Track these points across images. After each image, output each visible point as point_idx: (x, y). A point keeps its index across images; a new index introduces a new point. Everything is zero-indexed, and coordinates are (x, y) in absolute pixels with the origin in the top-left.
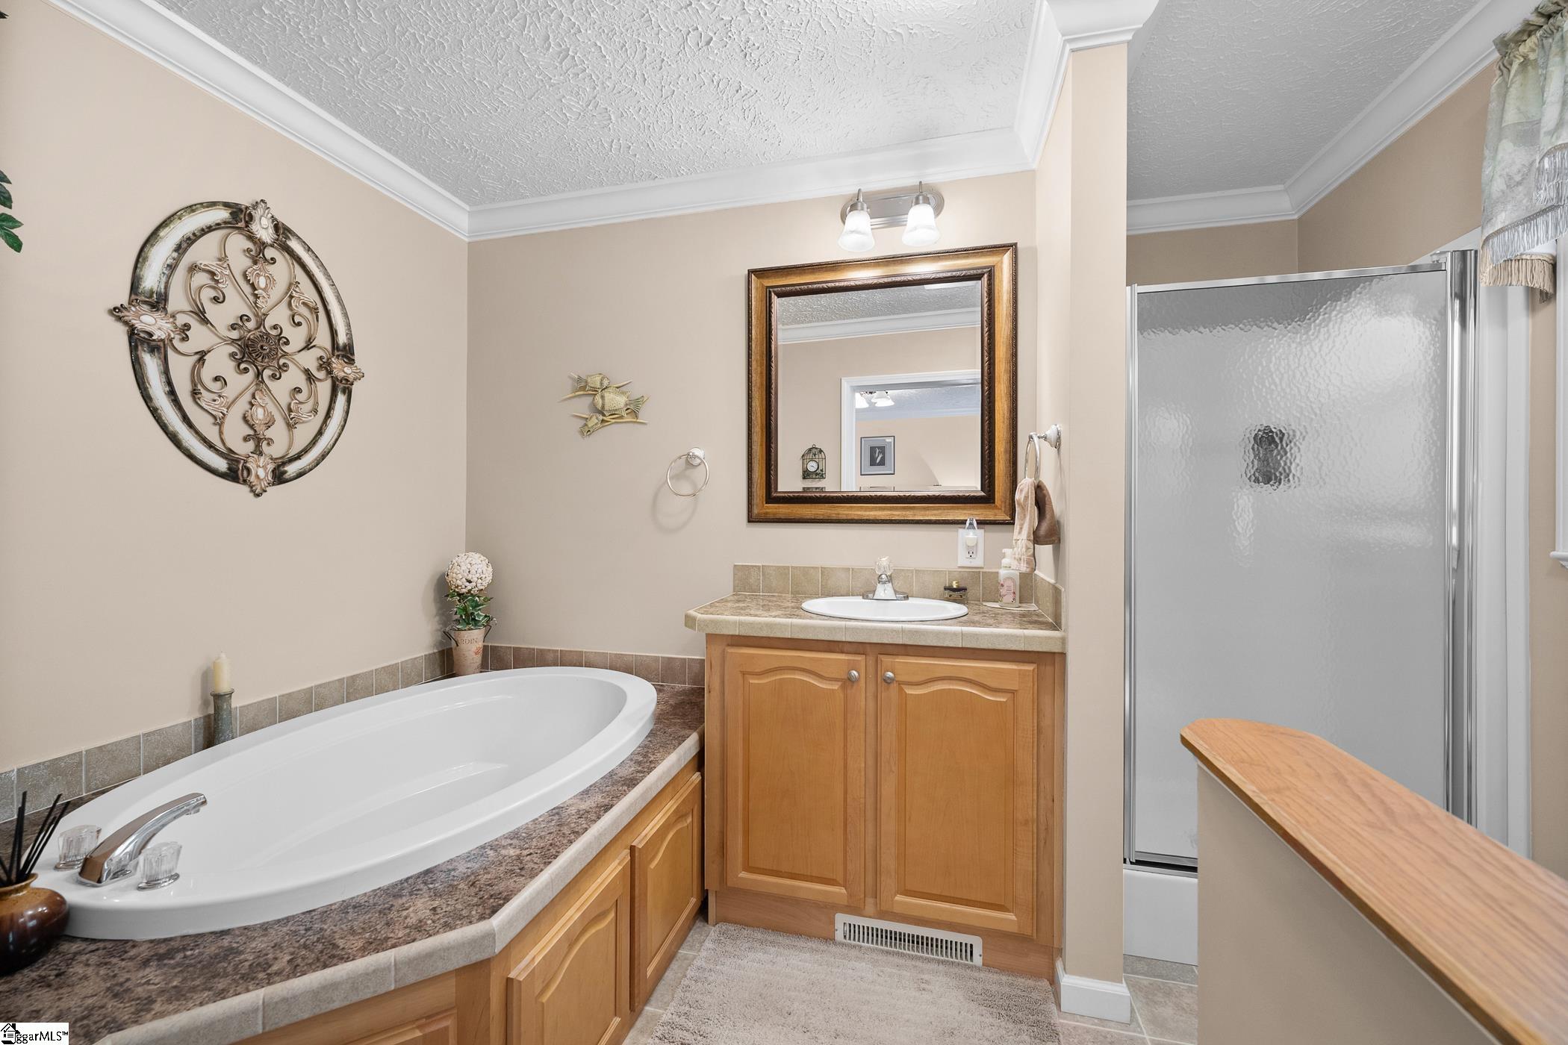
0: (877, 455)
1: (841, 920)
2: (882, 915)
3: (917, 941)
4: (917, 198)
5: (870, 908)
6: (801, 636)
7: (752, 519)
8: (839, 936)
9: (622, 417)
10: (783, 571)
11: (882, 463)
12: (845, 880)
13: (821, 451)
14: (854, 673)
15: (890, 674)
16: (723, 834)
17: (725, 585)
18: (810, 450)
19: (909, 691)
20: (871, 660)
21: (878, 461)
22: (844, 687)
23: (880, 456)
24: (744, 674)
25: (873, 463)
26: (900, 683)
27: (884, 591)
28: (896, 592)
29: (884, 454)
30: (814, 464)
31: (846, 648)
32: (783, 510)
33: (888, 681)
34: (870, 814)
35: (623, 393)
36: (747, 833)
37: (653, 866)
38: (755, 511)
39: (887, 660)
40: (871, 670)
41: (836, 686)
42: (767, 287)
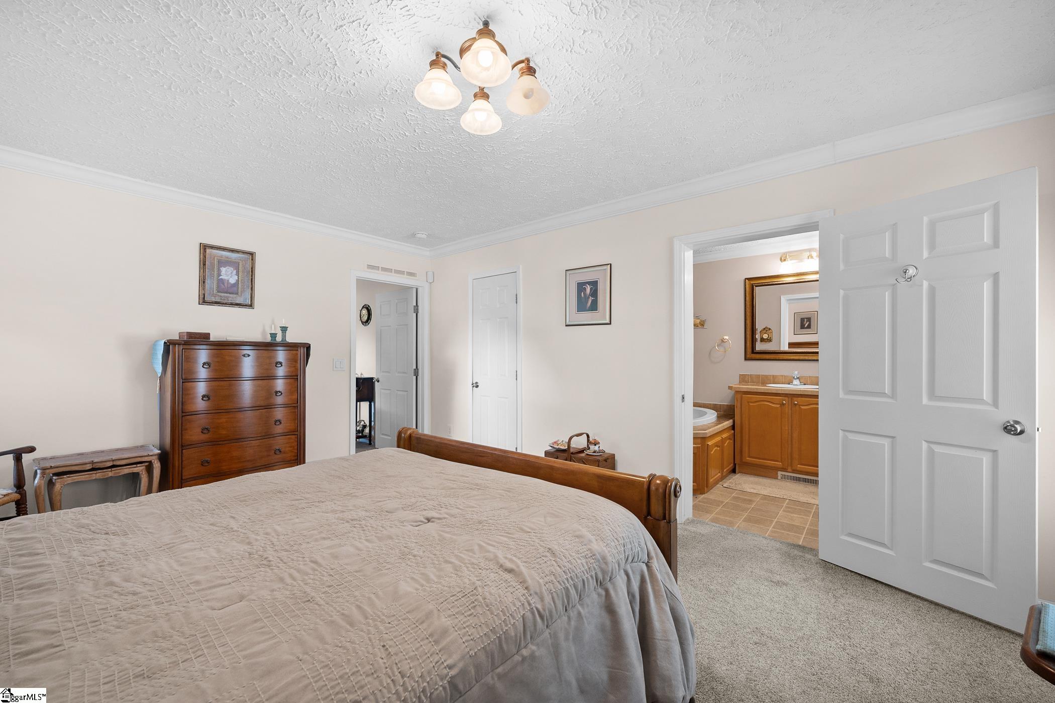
0: (805, 323)
1: (780, 473)
2: (794, 471)
3: (805, 480)
4: (808, 257)
5: (789, 470)
6: (767, 392)
7: (746, 359)
8: (779, 478)
9: (698, 326)
10: (758, 376)
11: (809, 327)
12: (781, 460)
13: (770, 329)
14: (784, 402)
15: (796, 402)
16: (741, 447)
17: (737, 380)
18: (764, 329)
19: (803, 407)
20: (790, 399)
21: (806, 326)
22: (781, 406)
23: (808, 323)
24: (748, 402)
25: (802, 327)
26: (799, 405)
27: (796, 382)
28: (801, 383)
29: (810, 322)
30: (766, 335)
31: (782, 395)
32: (758, 356)
33: (796, 405)
34: (790, 442)
35: (699, 319)
36: (749, 446)
37: (725, 445)
38: (748, 356)
39: (795, 399)
40: (790, 402)
41: (778, 406)
42: (752, 284)
